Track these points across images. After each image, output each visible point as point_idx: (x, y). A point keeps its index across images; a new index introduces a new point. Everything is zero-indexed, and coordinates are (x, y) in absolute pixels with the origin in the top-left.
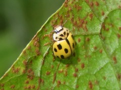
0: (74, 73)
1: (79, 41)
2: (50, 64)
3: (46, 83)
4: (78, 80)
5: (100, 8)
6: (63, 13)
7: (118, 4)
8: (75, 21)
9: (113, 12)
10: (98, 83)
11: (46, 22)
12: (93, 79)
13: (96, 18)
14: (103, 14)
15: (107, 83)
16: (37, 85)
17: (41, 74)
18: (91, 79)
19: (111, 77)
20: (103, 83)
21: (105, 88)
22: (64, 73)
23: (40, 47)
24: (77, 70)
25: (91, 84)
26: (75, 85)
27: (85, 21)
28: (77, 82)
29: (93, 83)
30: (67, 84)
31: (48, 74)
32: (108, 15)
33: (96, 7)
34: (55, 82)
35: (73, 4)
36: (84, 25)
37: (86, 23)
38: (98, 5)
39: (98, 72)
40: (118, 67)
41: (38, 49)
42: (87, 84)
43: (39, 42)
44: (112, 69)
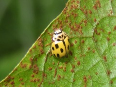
0: (71, 69)
1: (76, 42)
2: (52, 61)
3: (48, 77)
4: (75, 75)
5: (92, 16)
6: (62, 19)
7: (107, 13)
8: (72, 25)
9: (103, 19)
10: (91, 77)
11: (49, 26)
12: (87, 74)
13: (89, 23)
14: (96, 21)
15: (99, 78)
16: (41, 79)
17: (44, 69)
18: (85, 75)
19: (102, 72)
20: (95, 78)
21: (97, 82)
22: (64, 69)
23: (43, 47)
24: (74, 67)
25: (85, 78)
26: (72, 79)
27: (80, 26)
28: (74, 76)
29: (87, 78)
30: (66, 78)
31: (50, 69)
32: (100, 22)
33: (89, 15)
34: (56, 77)
35: (71, 12)
36: (80, 30)
37: (82, 28)
38: (91, 13)
39: (92, 68)
40: (108, 65)
41: (41, 48)
42: (82, 79)
43: (43, 42)
44: (102, 66)
